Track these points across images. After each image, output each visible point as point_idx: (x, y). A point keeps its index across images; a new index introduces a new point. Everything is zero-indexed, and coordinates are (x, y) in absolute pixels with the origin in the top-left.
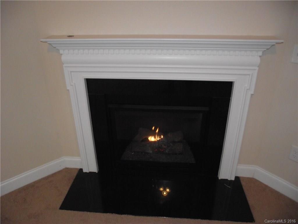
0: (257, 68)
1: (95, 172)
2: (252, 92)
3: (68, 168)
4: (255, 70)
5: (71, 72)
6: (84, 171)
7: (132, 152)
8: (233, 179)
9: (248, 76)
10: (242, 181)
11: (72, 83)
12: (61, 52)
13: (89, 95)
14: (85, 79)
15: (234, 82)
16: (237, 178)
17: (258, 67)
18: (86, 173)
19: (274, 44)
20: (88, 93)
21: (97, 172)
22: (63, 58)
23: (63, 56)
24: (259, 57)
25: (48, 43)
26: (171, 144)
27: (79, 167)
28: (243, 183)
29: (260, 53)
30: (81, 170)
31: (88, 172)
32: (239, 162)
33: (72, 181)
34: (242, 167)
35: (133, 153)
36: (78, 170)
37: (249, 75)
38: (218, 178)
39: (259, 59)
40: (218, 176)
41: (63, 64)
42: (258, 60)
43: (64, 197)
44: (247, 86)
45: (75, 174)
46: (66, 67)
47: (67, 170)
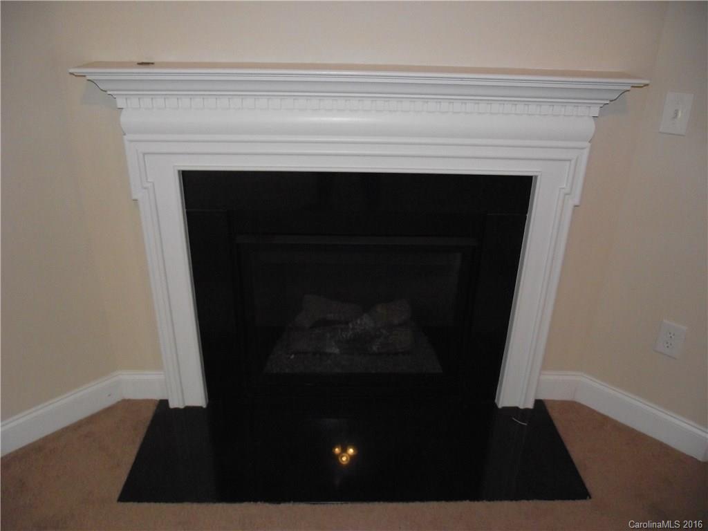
0: (587, 144)
1: (201, 407)
2: (576, 201)
3: (129, 401)
4: (583, 149)
5: (144, 154)
6: (173, 405)
7: (291, 355)
8: (530, 405)
9: (568, 163)
10: (550, 410)
11: (147, 182)
12: (120, 102)
13: (187, 212)
14: (179, 171)
15: (536, 177)
16: (539, 403)
17: (589, 142)
18: (176, 410)
19: (628, 88)
20: (186, 208)
21: (205, 406)
22: (126, 119)
23: (124, 112)
24: (592, 119)
25: (89, 78)
26: (384, 332)
27: (158, 396)
28: (554, 415)
29: (595, 111)
30: (164, 403)
31: (181, 406)
32: (545, 366)
33: (143, 431)
34: (550, 377)
35: (293, 356)
36: (157, 402)
37: (570, 160)
38: (495, 406)
39: (593, 122)
40: (496, 401)
41: (125, 134)
42: (589, 127)
43: (128, 471)
44: (565, 186)
45: (148, 414)
46: (131, 141)
47: (127, 406)
